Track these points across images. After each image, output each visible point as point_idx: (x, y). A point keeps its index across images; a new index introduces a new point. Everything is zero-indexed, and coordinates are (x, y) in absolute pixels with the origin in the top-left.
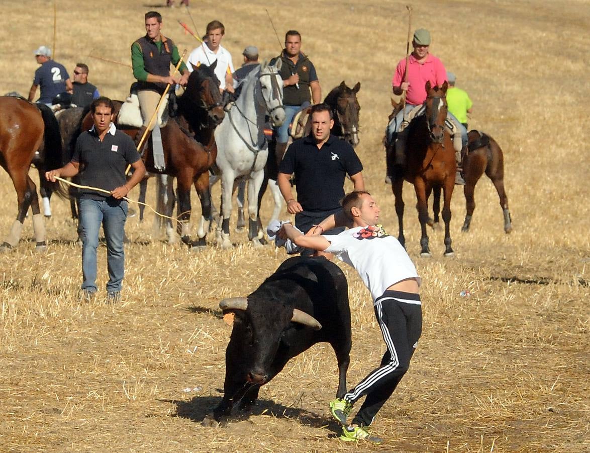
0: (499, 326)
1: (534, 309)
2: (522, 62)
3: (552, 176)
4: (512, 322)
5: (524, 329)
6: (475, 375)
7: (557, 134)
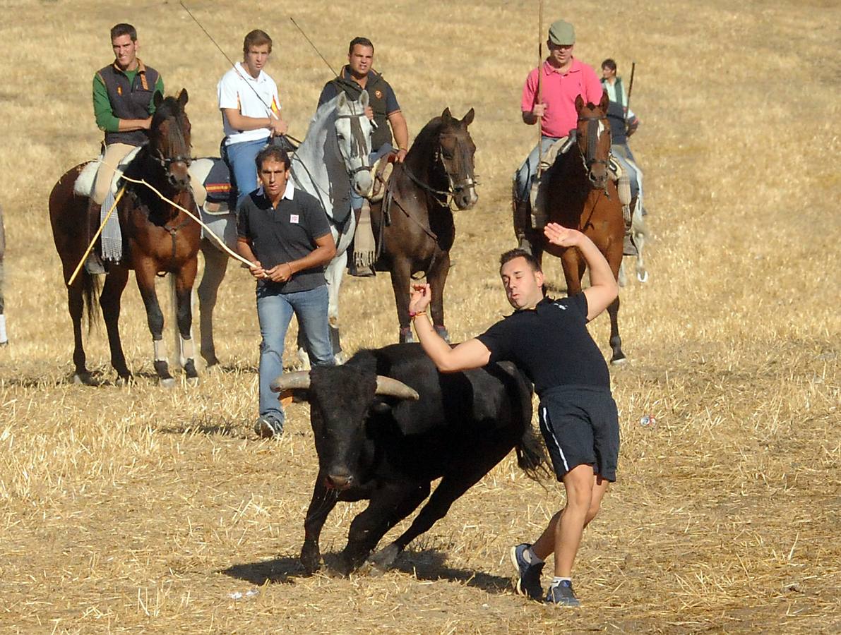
0: (704, 465)
1: (755, 436)
2: (705, 61)
3: (763, 232)
4: (723, 458)
5: (742, 467)
6: (673, 543)
7: (766, 168)
